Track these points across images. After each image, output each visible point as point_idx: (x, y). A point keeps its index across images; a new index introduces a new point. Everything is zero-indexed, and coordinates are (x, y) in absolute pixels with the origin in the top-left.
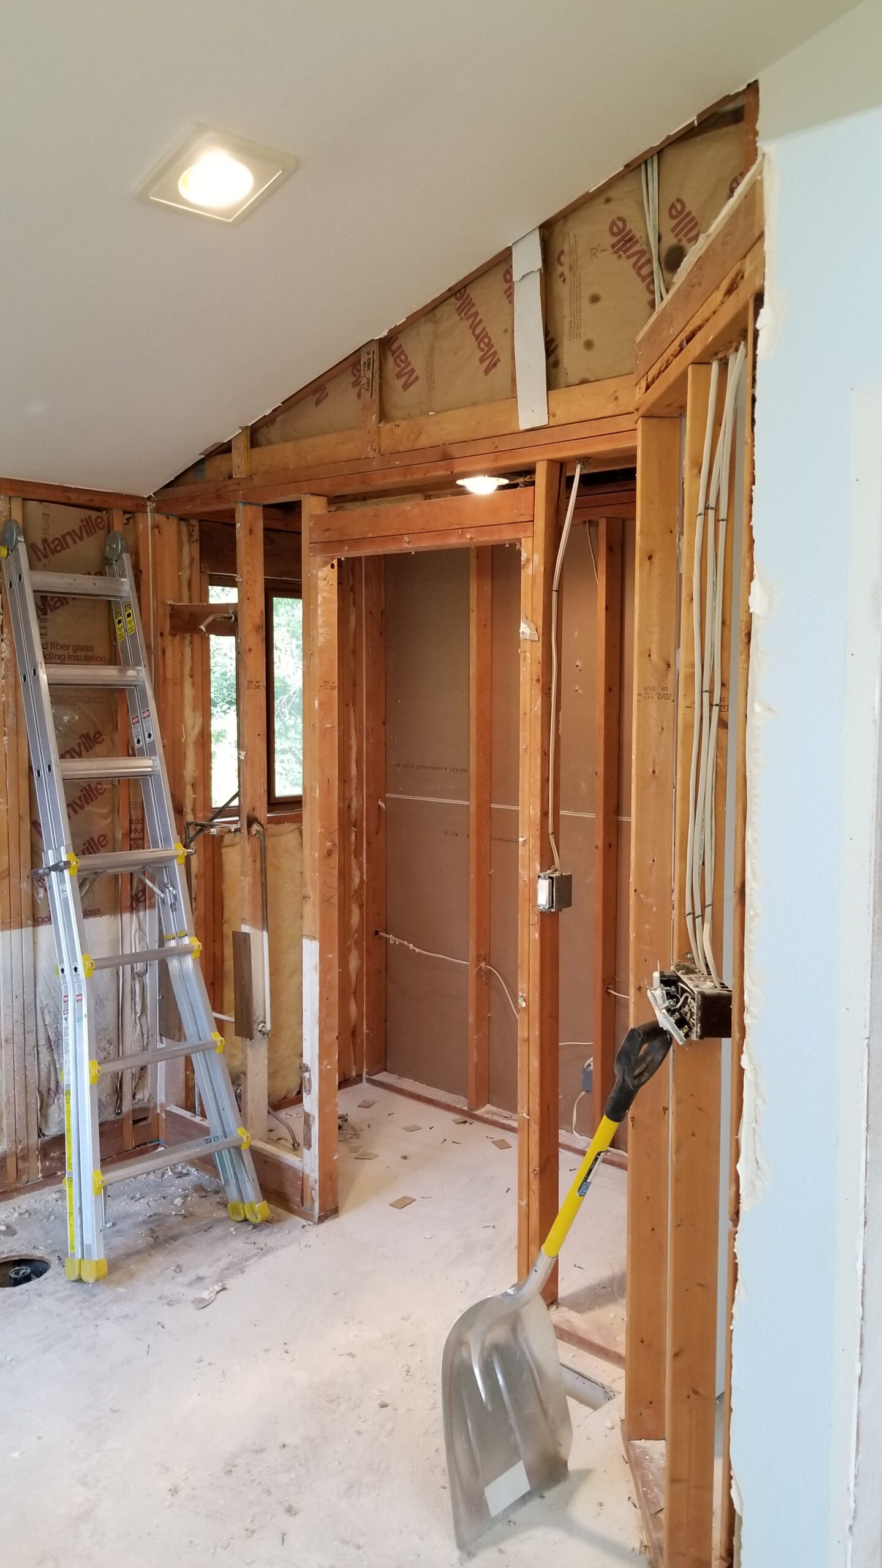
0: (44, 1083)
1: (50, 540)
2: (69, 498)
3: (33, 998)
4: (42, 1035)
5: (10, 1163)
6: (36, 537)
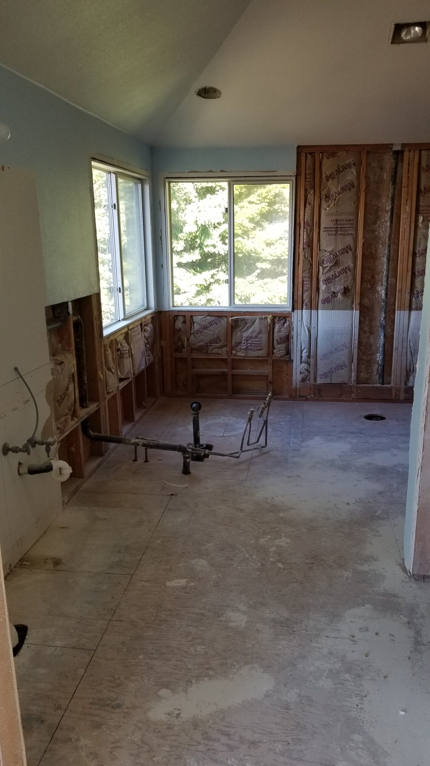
0: (408, 367)
1: (429, 165)
3: (407, 336)
4: (409, 350)
5: (394, 392)
6: (424, 164)
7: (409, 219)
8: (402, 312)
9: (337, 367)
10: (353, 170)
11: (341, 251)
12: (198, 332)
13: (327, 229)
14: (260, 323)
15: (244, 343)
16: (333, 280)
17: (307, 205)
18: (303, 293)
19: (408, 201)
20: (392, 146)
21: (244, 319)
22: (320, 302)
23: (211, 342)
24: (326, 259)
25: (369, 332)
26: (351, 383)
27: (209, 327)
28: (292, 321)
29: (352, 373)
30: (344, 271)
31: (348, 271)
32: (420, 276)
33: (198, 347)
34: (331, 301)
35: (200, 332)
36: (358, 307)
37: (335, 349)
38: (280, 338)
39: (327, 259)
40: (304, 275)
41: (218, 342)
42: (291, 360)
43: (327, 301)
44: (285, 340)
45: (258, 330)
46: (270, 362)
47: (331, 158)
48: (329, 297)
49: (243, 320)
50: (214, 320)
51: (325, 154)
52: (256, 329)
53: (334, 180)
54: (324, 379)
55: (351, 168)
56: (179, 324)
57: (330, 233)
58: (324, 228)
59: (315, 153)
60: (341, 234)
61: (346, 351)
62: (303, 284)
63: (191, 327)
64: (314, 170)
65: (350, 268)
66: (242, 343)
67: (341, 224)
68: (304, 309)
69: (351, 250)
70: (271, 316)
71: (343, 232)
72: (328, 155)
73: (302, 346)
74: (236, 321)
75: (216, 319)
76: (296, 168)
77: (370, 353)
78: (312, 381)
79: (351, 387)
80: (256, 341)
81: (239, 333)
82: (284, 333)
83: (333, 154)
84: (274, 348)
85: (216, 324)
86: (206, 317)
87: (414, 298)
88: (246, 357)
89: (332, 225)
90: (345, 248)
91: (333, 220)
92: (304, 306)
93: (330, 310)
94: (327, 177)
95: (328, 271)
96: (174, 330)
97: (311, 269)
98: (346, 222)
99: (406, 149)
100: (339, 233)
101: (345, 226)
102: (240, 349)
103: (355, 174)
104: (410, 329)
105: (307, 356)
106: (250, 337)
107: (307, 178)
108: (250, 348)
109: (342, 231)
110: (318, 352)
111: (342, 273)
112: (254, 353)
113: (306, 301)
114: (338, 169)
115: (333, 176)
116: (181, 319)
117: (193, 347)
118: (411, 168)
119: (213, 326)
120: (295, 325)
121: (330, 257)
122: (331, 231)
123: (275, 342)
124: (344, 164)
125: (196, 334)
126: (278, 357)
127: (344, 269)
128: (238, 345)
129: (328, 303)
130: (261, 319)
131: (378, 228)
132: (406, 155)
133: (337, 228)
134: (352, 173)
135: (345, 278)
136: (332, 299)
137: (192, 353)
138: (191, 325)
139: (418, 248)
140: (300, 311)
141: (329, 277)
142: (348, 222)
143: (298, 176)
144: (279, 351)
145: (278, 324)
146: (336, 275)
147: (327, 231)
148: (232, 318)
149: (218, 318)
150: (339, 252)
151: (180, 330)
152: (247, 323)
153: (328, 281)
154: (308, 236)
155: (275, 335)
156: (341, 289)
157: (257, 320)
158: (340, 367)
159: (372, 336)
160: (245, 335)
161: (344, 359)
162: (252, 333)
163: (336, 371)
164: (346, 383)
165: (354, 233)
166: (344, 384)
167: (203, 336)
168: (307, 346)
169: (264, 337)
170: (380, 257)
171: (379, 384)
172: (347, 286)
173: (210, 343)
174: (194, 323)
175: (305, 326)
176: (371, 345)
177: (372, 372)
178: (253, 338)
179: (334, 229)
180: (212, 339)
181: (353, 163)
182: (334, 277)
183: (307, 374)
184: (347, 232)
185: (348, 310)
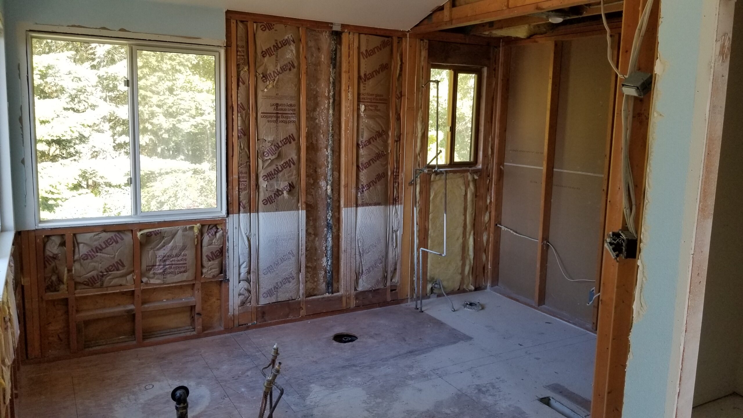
0: (357, 270)
1: (368, 51)
2: (377, 33)
3: (355, 235)
4: (357, 251)
5: (344, 299)
6: (363, 49)
7: (352, 108)
8: (349, 209)
9: (284, 280)
10: (293, 47)
11: (283, 140)
12: (86, 257)
13: (266, 115)
14: (184, 235)
15: (159, 265)
16: (275, 176)
17: (240, 84)
18: (239, 192)
19: (350, 88)
20: (332, 26)
21: (160, 233)
22: (261, 203)
23: (108, 270)
24: (266, 151)
25: (314, 234)
26: (299, 297)
27: (105, 248)
28: (227, 228)
29: (299, 286)
30: (287, 165)
31: (292, 165)
32: (364, 169)
33: (87, 280)
34: (274, 201)
35: (89, 258)
36: (304, 206)
37: (280, 259)
38: (212, 253)
39: (268, 150)
40: (240, 170)
41: (120, 267)
42: (226, 279)
43: (269, 201)
44: (219, 254)
45: (181, 245)
46: (198, 286)
47: (267, 30)
48: (271, 196)
49: (158, 234)
50: (112, 237)
51: (260, 24)
52: (177, 244)
53: (272, 57)
54: (269, 298)
55: (290, 45)
56: (53, 248)
57: (270, 119)
58: (262, 113)
59: (247, 21)
60: (283, 122)
61: (293, 259)
62: (239, 181)
63: (74, 251)
64: (247, 42)
65: (293, 160)
66: (156, 266)
67: (282, 109)
68: (240, 212)
69: (294, 140)
70: (198, 225)
71: (284, 119)
72: (263, 27)
73: (240, 260)
74: (148, 236)
75: (115, 235)
76: (225, 37)
77: (315, 258)
78: (253, 303)
79: (299, 303)
80: (179, 261)
81: (151, 252)
82: (216, 245)
83: (269, 26)
84: (202, 266)
85: (117, 242)
86: (99, 234)
87: (359, 193)
88: (164, 284)
89: (271, 110)
90: (287, 137)
91: (273, 105)
92: (241, 208)
93: (273, 212)
94: (263, 52)
95: (269, 165)
96: (44, 258)
97: (248, 163)
98: (287, 108)
99: (346, 31)
100: (280, 119)
101: (287, 112)
102: (154, 274)
103: (294, 52)
104: (357, 228)
105: (247, 272)
106: (168, 256)
107: (240, 52)
108: (169, 271)
109: (283, 117)
110: (260, 264)
111: (285, 167)
112: (176, 277)
113: (244, 202)
114: (276, 45)
115: (270, 52)
116: (57, 240)
117: (78, 280)
118: (351, 52)
119: (112, 245)
120: (230, 234)
121: (271, 148)
122: (271, 117)
123: (205, 258)
124: (282, 40)
125: (84, 260)
126: (209, 278)
127: (287, 161)
128: (151, 269)
129: (271, 204)
130: (185, 230)
131: (318, 116)
132: (345, 38)
133: (277, 113)
134: (292, 51)
135: (289, 173)
136: (275, 198)
137: (76, 289)
138: (74, 247)
139: (361, 139)
140: (236, 216)
141: (271, 171)
142: (290, 108)
143: (228, 46)
144: (211, 269)
145: (208, 234)
146: (278, 169)
147: (266, 117)
148: (142, 232)
149: (118, 233)
150: (281, 141)
151: (55, 257)
152: (164, 237)
153: (269, 176)
154: (243, 121)
155: (205, 249)
156: (285, 186)
157: (180, 232)
158: (287, 280)
159: (317, 239)
160: (161, 253)
161: (291, 270)
162: (172, 249)
163: (282, 285)
164: (293, 298)
165: (296, 120)
166: (292, 300)
167: (96, 262)
168: (247, 259)
169: (190, 254)
170: (321, 148)
171: (329, 293)
172: (292, 182)
173: (107, 272)
174: (78, 244)
175: (243, 234)
176: (316, 249)
177: (318, 280)
178: (173, 257)
179: (275, 115)
180: (111, 266)
181: (292, 39)
182: (276, 172)
183: (248, 295)
184: (289, 119)
185: (294, 210)
